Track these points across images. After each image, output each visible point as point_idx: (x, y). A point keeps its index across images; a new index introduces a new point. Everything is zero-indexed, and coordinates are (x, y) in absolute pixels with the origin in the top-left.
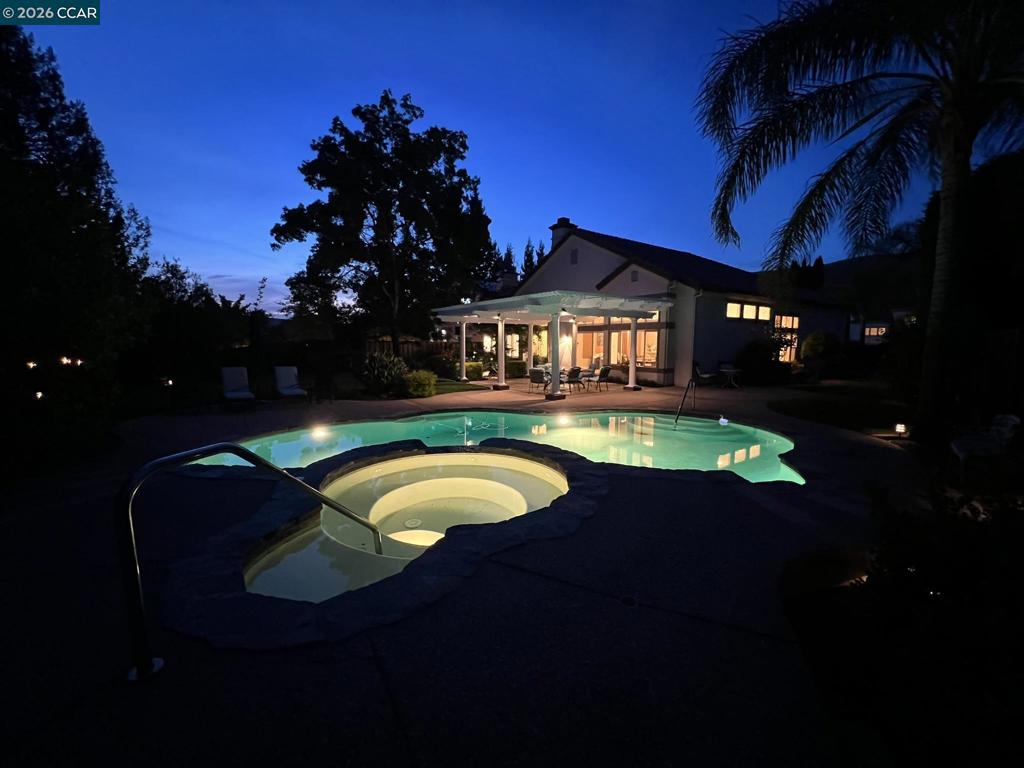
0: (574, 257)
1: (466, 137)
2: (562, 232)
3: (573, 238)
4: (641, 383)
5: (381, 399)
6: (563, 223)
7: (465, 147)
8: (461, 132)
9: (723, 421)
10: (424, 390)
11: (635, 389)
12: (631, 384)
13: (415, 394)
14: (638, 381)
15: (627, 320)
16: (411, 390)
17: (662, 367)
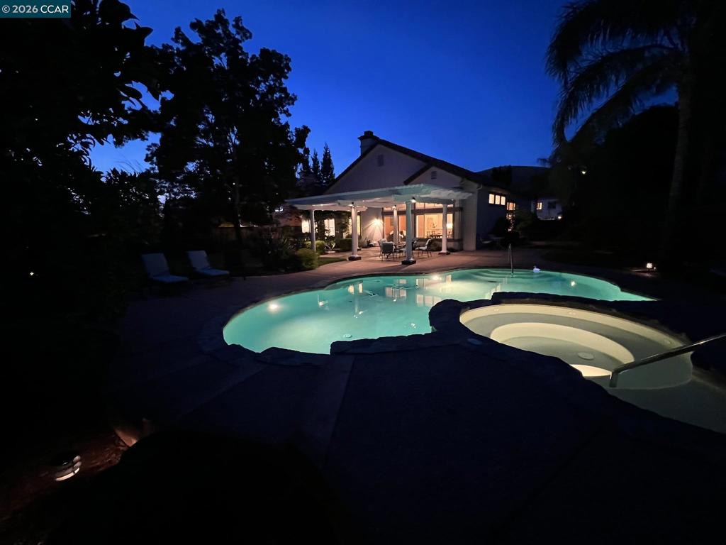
0: (381, 162)
1: (290, 60)
2: (369, 141)
3: (379, 146)
4: (450, 250)
5: (281, 273)
6: (368, 135)
7: (289, 69)
8: (286, 56)
9: (536, 270)
10: (312, 264)
11: (448, 254)
12: (444, 250)
13: (309, 267)
14: (448, 249)
15: (440, 205)
16: (304, 264)
17: (456, 238)
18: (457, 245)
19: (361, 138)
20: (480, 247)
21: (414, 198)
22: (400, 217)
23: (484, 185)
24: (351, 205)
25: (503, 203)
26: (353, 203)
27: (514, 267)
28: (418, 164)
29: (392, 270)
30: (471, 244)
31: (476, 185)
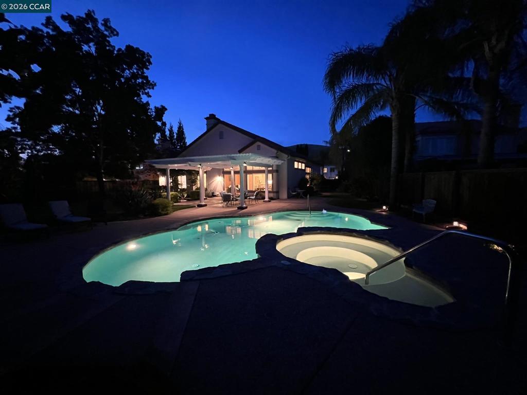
0: (221, 136)
1: (151, 57)
2: (213, 121)
3: (220, 125)
4: (271, 199)
5: (140, 218)
6: (212, 117)
7: (150, 63)
8: (148, 53)
9: (324, 211)
10: (167, 210)
11: (269, 201)
12: (267, 199)
13: (163, 213)
14: (269, 198)
15: (263, 168)
16: (160, 211)
17: (275, 190)
18: (275, 195)
19: (207, 119)
20: (290, 197)
21: (245, 163)
22: (236, 175)
23: (291, 156)
24: (199, 166)
25: (303, 168)
26: (200, 165)
27: (311, 210)
28: (248, 140)
29: (230, 214)
30: (284, 195)
31: (286, 156)
